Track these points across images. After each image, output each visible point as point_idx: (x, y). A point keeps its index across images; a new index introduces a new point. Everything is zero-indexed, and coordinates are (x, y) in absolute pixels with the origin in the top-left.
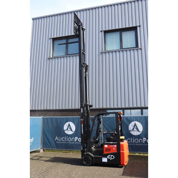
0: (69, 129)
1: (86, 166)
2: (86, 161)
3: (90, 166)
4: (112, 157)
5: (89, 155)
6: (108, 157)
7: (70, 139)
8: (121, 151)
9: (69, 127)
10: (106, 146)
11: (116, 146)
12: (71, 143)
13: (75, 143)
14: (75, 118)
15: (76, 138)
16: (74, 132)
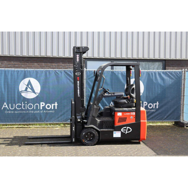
0: (29, 90)
1: (88, 145)
2: (86, 138)
3: (95, 145)
4: (129, 130)
5: (92, 129)
6: (122, 130)
7: (30, 106)
8: (141, 121)
10: (120, 114)
11: (134, 113)
12: (34, 112)
13: (40, 112)
14: (40, 72)
15: (43, 104)
16: (38, 94)
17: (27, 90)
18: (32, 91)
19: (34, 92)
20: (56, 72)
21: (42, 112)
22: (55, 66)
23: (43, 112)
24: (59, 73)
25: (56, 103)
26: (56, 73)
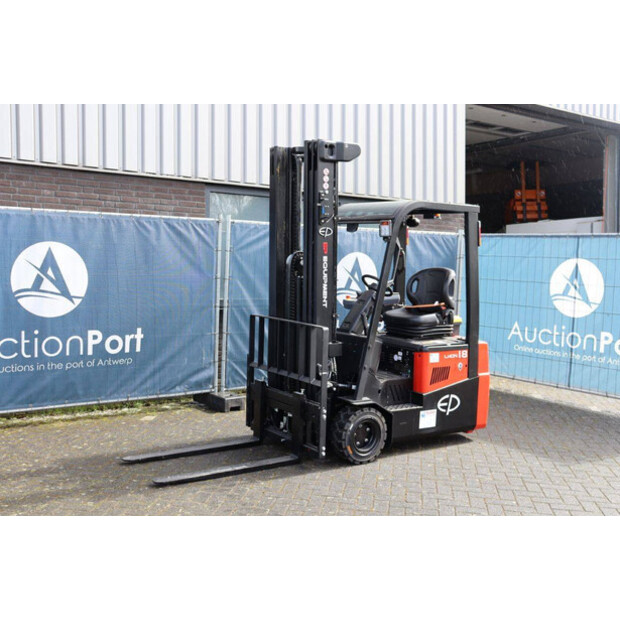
0: (47, 285)
4: (454, 403)
6: (439, 405)
8: (480, 374)
9: (50, 272)
11: (465, 354)
12: (64, 367)
13: (85, 364)
14: (86, 222)
15: (95, 337)
16: (80, 300)
17: (42, 288)
18: (57, 291)
19: (65, 292)
20: (139, 223)
21: (93, 364)
22: (112, 204)
23: (96, 363)
24: (151, 228)
25: (139, 330)
26: (141, 229)
